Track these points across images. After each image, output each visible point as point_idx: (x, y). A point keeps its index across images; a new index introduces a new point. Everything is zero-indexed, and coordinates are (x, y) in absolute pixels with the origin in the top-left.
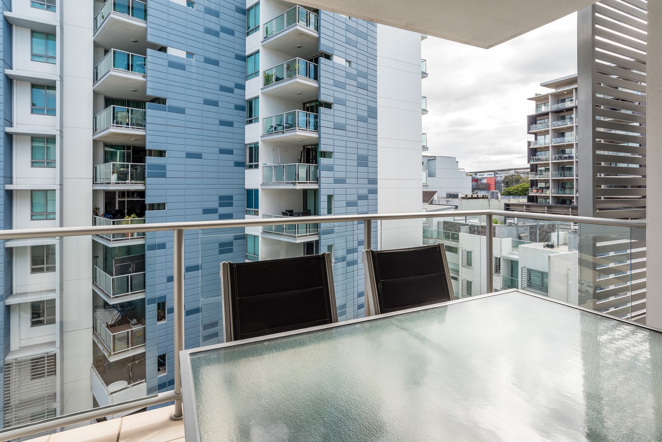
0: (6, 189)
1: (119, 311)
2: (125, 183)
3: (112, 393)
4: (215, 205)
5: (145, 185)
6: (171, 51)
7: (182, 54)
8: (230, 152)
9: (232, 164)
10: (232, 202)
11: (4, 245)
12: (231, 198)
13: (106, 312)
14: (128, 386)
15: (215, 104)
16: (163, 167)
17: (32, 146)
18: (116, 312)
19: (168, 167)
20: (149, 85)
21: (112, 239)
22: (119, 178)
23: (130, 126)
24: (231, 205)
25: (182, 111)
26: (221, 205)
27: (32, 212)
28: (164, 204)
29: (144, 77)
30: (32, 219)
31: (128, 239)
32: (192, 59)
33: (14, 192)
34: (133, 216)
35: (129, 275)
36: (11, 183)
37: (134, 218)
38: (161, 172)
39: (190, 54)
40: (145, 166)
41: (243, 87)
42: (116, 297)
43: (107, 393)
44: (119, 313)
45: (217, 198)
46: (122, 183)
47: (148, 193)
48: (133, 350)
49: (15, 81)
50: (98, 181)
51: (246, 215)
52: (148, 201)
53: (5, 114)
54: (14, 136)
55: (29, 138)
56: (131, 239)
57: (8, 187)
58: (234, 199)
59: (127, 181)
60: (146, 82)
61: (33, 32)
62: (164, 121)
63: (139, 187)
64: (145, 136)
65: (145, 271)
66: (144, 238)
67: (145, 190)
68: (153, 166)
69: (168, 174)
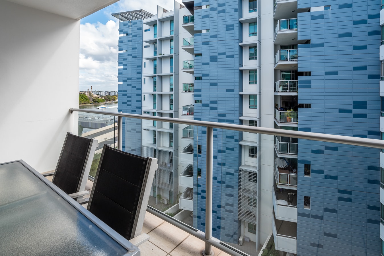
0: (240, 94)
1: (287, 162)
2: (286, 92)
3: (278, 205)
4: (350, 107)
5: (297, 92)
6: (313, 10)
7: (321, 9)
8: (364, 68)
9: (366, 77)
10: (367, 106)
11: (239, 118)
12: (365, 102)
13: (281, 161)
14: (288, 205)
15: (350, 35)
16: (309, 82)
17: (249, 75)
18: (285, 162)
19: (312, 82)
20: (299, 34)
21: (279, 122)
22: (283, 89)
23: (288, 60)
24: (365, 108)
25: (321, 45)
26: (355, 107)
27: (249, 105)
28: (310, 104)
29: (296, 30)
30: (249, 108)
31: (288, 123)
32: (329, 10)
33: (243, 95)
34: (291, 110)
35: (289, 143)
36: (242, 92)
37: (292, 111)
38: (307, 85)
39: (327, 7)
40: (297, 81)
41: (378, 16)
42: (282, 154)
43: (276, 203)
44: (287, 164)
45: (351, 102)
46: (284, 92)
47: (299, 97)
48: (290, 186)
49: (243, 47)
50: (277, 90)
51: (380, 117)
52: (299, 102)
53: (239, 62)
54: (243, 71)
55: (248, 71)
56: (290, 123)
57: (241, 93)
58: (368, 104)
59: (288, 90)
60: (297, 33)
61: (249, 24)
62: (309, 54)
63: (294, 94)
64: (297, 64)
65: (297, 143)
66: (297, 123)
67: (298, 95)
68: (302, 82)
69: (312, 86)
